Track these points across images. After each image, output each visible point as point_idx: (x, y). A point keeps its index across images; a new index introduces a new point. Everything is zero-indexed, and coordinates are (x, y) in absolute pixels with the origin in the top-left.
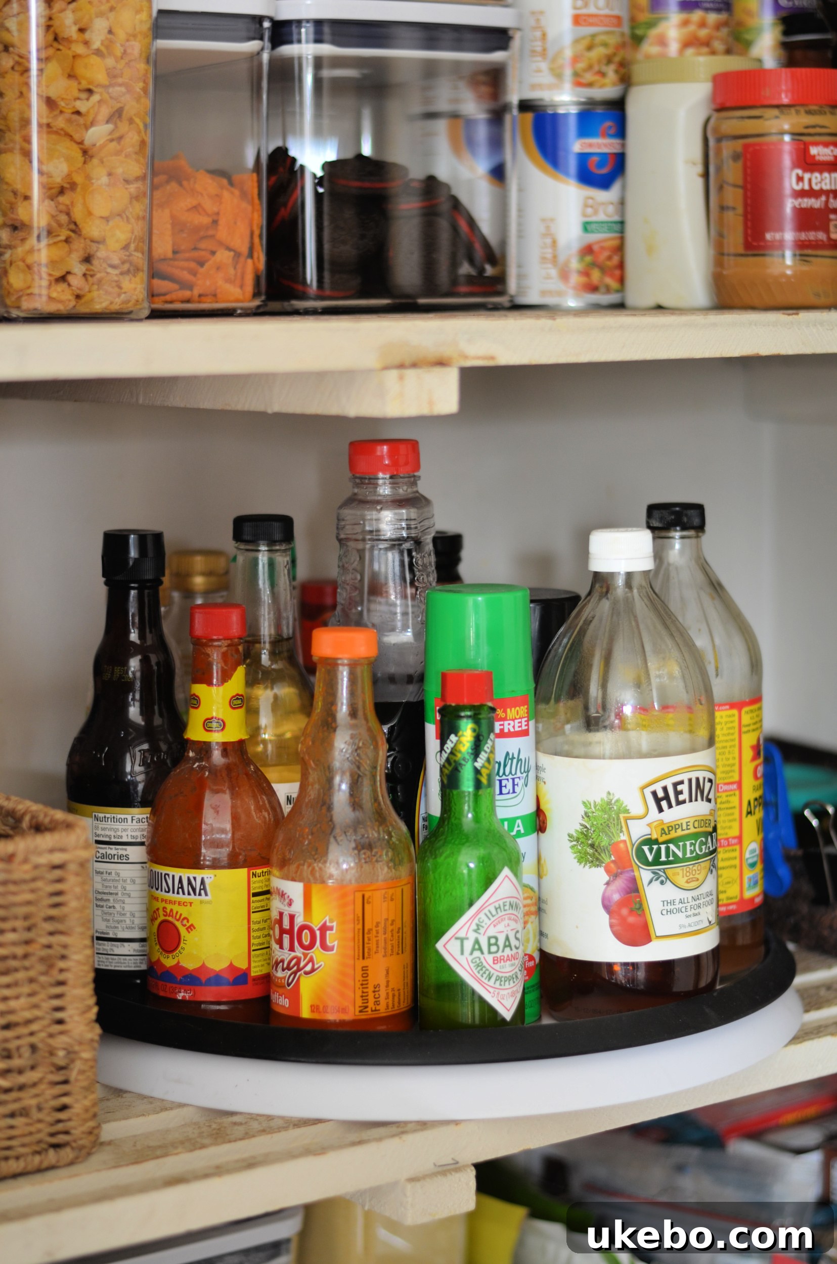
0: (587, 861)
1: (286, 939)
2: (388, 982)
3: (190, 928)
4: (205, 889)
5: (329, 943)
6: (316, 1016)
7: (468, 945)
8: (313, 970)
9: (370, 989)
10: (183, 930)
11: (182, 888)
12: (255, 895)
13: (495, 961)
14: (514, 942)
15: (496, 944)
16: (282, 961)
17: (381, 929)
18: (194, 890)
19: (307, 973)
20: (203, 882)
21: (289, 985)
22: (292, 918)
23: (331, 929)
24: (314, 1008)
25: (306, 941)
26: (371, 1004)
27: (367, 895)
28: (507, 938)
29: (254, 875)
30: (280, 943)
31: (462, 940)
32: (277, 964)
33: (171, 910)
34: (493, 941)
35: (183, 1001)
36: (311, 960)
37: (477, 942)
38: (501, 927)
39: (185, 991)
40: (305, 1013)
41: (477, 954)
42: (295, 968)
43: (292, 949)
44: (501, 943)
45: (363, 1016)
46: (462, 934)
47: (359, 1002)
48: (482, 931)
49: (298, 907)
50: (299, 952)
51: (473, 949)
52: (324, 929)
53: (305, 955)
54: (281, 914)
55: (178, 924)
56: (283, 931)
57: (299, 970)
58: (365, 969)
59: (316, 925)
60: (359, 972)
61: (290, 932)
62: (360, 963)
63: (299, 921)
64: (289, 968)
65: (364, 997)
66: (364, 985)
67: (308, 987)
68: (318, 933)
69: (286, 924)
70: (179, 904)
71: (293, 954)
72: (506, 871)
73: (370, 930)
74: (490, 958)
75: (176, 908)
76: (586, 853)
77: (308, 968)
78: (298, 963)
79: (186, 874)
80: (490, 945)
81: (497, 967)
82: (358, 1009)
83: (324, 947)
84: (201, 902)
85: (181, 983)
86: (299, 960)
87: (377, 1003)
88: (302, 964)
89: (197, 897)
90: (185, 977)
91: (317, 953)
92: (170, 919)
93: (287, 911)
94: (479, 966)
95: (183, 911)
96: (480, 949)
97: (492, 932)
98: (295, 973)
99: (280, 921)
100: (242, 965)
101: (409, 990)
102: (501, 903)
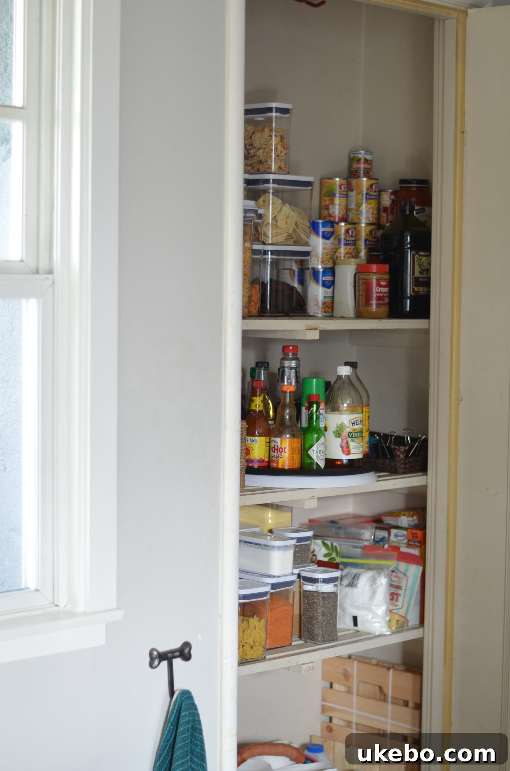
0: (337, 437)
1: (276, 451)
2: (297, 461)
3: (253, 450)
4: (256, 441)
5: (286, 451)
6: (283, 467)
7: (315, 452)
8: (282, 457)
9: (294, 461)
10: (251, 450)
11: (251, 441)
12: (268, 442)
13: (321, 455)
14: (324, 452)
15: (321, 452)
16: (275, 456)
17: (296, 448)
18: (254, 441)
19: (281, 458)
20: (256, 439)
21: (276, 461)
22: (277, 446)
23: (286, 448)
24: (282, 465)
25: (281, 451)
26: (294, 465)
27: (294, 441)
28: (323, 451)
29: (267, 438)
30: (274, 452)
31: (314, 451)
32: (273, 456)
33: (248, 446)
34: (320, 451)
36: (282, 455)
37: (317, 451)
38: (322, 448)
39: (251, 464)
40: (280, 466)
41: (317, 454)
42: (278, 457)
43: (277, 453)
44: (322, 452)
45: (292, 467)
46: (314, 450)
47: (292, 464)
48: (318, 449)
49: (279, 444)
50: (279, 453)
51: (316, 453)
52: (285, 448)
53: (280, 454)
54: (275, 446)
55: (250, 449)
56: (275, 449)
57: (279, 457)
58: (293, 457)
59: (283, 447)
60: (292, 458)
61: (277, 449)
62: (292, 456)
63: (279, 447)
64: (276, 457)
65: (293, 463)
66: (293, 460)
67: (281, 461)
68: (283, 449)
69: (276, 448)
70: (250, 444)
71: (277, 454)
72: (323, 437)
73: (294, 449)
74: (319, 455)
75: (249, 445)
76: (337, 435)
77: (281, 457)
78: (279, 456)
79: (252, 438)
80: (319, 452)
81: (321, 457)
82: (291, 466)
83: (285, 452)
84: (255, 444)
86: (279, 455)
87: (295, 465)
88: (280, 456)
89: (255, 443)
90: (251, 461)
91: (283, 453)
92: (248, 448)
93: (276, 445)
94: (317, 456)
95: (251, 446)
96: (318, 453)
97: (320, 449)
98: (278, 458)
99: (274, 447)
101: (301, 461)
102: (322, 443)
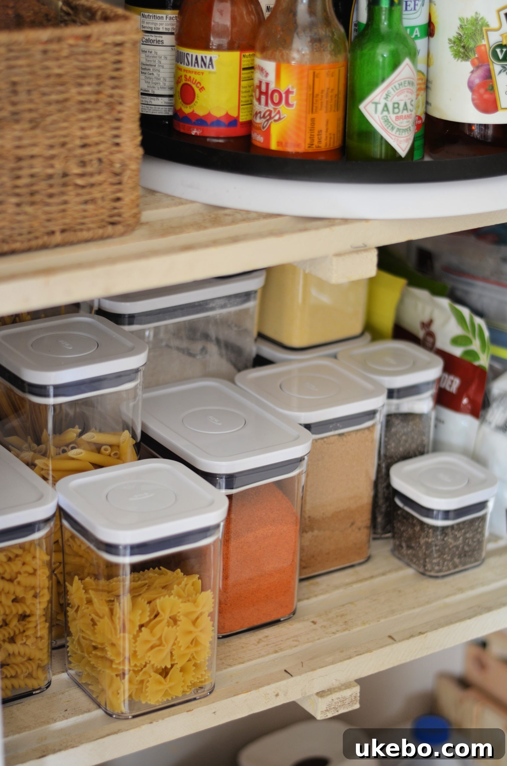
0: (459, 57)
1: (263, 98)
2: (327, 129)
3: (202, 89)
4: (212, 64)
5: (290, 102)
6: (280, 149)
7: (380, 107)
8: (280, 119)
9: (316, 133)
10: (197, 90)
11: (197, 63)
12: (244, 69)
13: (397, 118)
14: (409, 107)
15: (398, 108)
16: (260, 112)
17: (324, 94)
18: (205, 64)
19: (275, 121)
20: (211, 60)
21: (264, 128)
22: (267, 84)
23: (292, 92)
24: (279, 143)
25: (276, 99)
26: (316, 143)
27: (317, 72)
28: (405, 105)
29: (244, 56)
30: (259, 100)
31: (376, 104)
32: (256, 114)
33: (190, 77)
34: (396, 105)
35: (196, 136)
36: (279, 112)
37: (386, 105)
38: (402, 97)
39: (197, 129)
40: (274, 146)
41: (385, 113)
42: (269, 117)
43: (267, 104)
44: (402, 106)
45: (310, 150)
46: (376, 100)
47: (308, 141)
48: (389, 98)
49: (272, 78)
50: (271, 107)
51: (383, 110)
52: (288, 92)
53: (275, 109)
54: (261, 82)
55: (194, 86)
56: (261, 93)
57: (271, 118)
58: (313, 120)
59: (283, 89)
60: (309, 122)
61: (266, 94)
62: (310, 116)
63: (272, 87)
64: (264, 117)
65: (312, 138)
66: (312, 129)
67: (276, 130)
68: (284, 96)
69: (264, 89)
70: (195, 73)
71: (267, 108)
72: (407, 61)
73: (317, 95)
74: (393, 117)
75: (193, 76)
76: (459, 52)
77: (277, 117)
78: (270, 114)
79: (200, 53)
80: (394, 108)
81: (398, 122)
82: (307, 146)
83: (287, 104)
84: (210, 72)
85: (194, 124)
86: (271, 112)
87: (320, 142)
88: (273, 115)
89: (207, 69)
90: (198, 120)
91: (282, 107)
92: (189, 83)
93: (264, 80)
94: (387, 121)
95: (197, 78)
96: (388, 110)
97: (396, 99)
98: (268, 120)
99: (260, 87)
100: (234, 114)
101: (340, 135)
102: (402, 81)
